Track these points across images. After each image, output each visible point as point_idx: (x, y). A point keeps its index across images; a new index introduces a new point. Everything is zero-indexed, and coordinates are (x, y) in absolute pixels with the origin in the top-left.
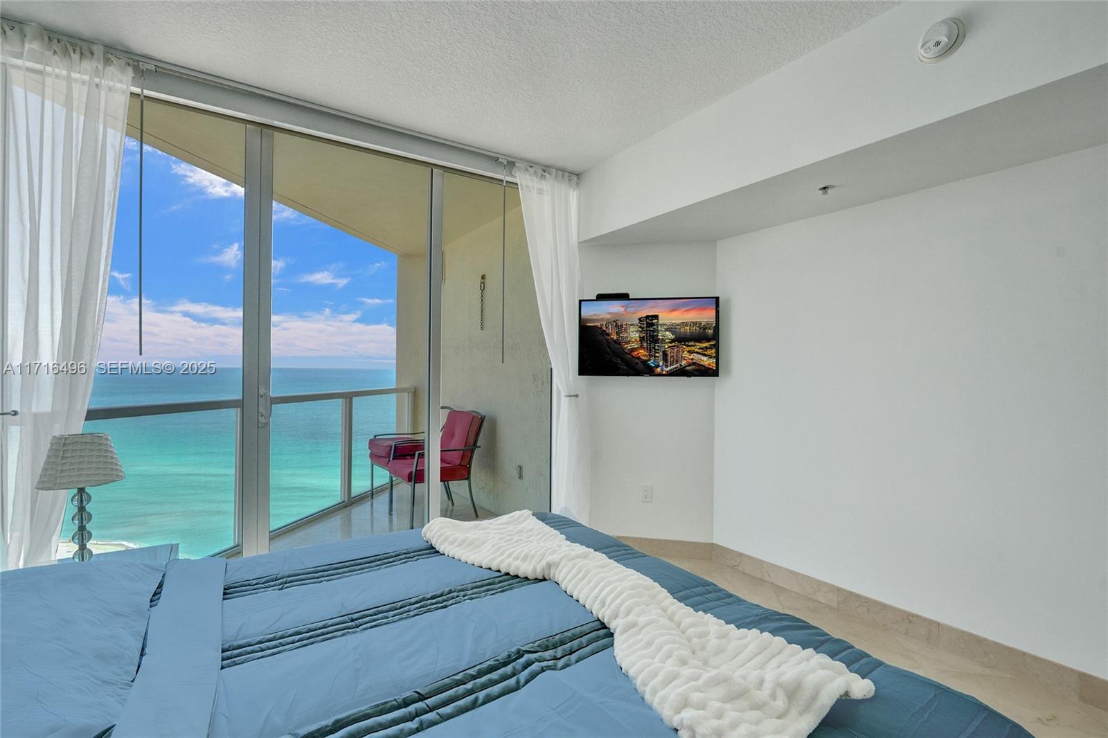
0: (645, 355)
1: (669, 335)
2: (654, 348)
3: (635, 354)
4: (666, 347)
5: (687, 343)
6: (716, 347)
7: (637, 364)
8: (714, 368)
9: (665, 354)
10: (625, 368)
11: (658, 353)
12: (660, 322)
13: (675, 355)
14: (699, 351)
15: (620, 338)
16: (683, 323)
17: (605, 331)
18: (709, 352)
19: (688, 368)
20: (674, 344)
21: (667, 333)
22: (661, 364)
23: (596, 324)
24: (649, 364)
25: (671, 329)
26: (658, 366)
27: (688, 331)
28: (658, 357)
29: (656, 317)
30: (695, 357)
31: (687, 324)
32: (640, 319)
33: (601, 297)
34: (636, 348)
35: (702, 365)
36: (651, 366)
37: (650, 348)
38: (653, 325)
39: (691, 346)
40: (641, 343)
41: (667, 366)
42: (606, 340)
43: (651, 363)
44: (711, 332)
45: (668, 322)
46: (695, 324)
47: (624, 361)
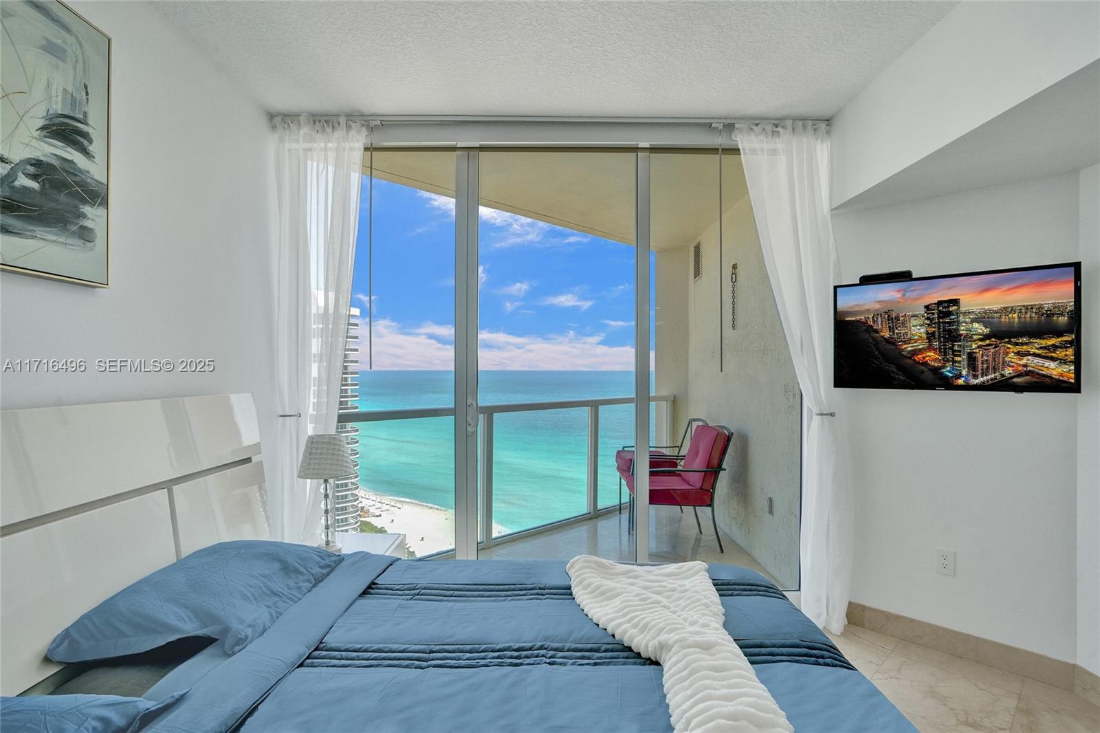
0: (935, 360)
1: (979, 328)
2: (952, 348)
3: (919, 357)
4: (974, 346)
5: (1013, 340)
6: (1077, 344)
7: (923, 372)
8: (1072, 381)
9: (972, 359)
10: (902, 378)
11: (960, 356)
12: (963, 309)
13: (991, 359)
14: (1037, 351)
15: (896, 336)
16: (1005, 308)
17: (871, 327)
18: (1060, 354)
19: (1014, 380)
20: (987, 342)
21: (976, 325)
22: (964, 372)
23: (858, 318)
24: (942, 373)
25: (981, 318)
26: (959, 376)
27: (1016, 320)
28: (959, 362)
29: (955, 302)
30: (1033, 362)
31: (1013, 310)
32: (927, 307)
33: (867, 280)
34: (920, 350)
35: (1043, 375)
36: (947, 376)
37: (945, 349)
38: (949, 314)
39: (1022, 344)
40: (930, 342)
41: (975, 377)
42: (874, 339)
43: (947, 371)
44: (1063, 320)
45: (976, 309)
46: (1029, 308)
47: (901, 368)
